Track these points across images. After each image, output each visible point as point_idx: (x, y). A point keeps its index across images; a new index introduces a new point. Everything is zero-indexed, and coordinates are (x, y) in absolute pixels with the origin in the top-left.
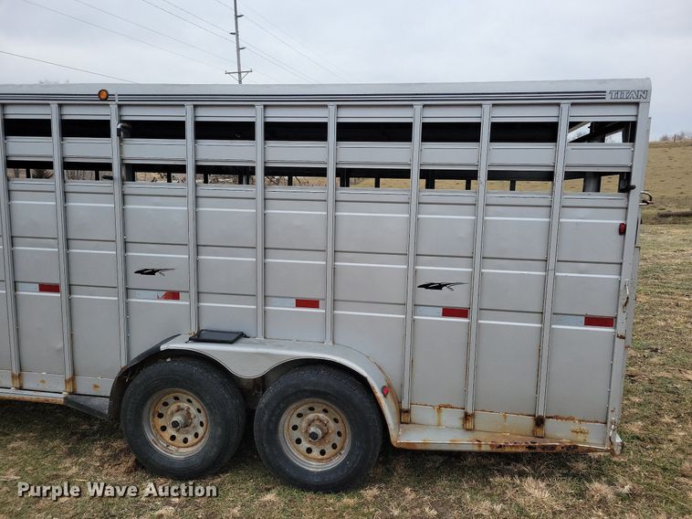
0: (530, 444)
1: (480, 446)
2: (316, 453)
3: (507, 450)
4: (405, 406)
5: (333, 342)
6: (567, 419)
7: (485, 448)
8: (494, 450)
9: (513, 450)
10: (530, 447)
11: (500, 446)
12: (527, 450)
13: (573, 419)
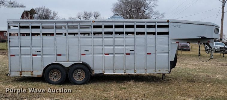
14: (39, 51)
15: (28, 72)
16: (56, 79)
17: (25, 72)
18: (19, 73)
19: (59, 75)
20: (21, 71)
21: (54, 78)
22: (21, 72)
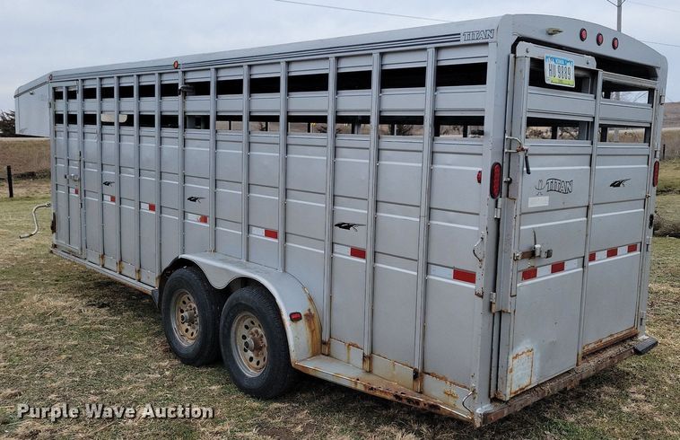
0: (399, 394)
1: (356, 383)
2: (254, 362)
3: (378, 394)
4: (325, 337)
5: (285, 271)
6: (441, 379)
7: (360, 387)
8: (367, 391)
9: (383, 395)
10: (396, 396)
11: (372, 389)
12: (394, 399)
13: (445, 379)
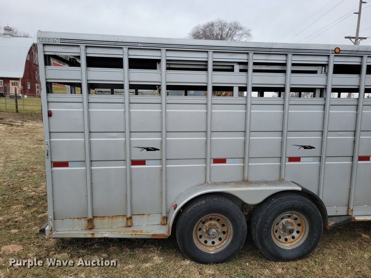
14: (155, 149)
15: (114, 220)
16: (213, 243)
17: (106, 220)
18: (84, 223)
19: (225, 229)
20: (90, 216)
21: (206, 242)
22: (90, 221)
